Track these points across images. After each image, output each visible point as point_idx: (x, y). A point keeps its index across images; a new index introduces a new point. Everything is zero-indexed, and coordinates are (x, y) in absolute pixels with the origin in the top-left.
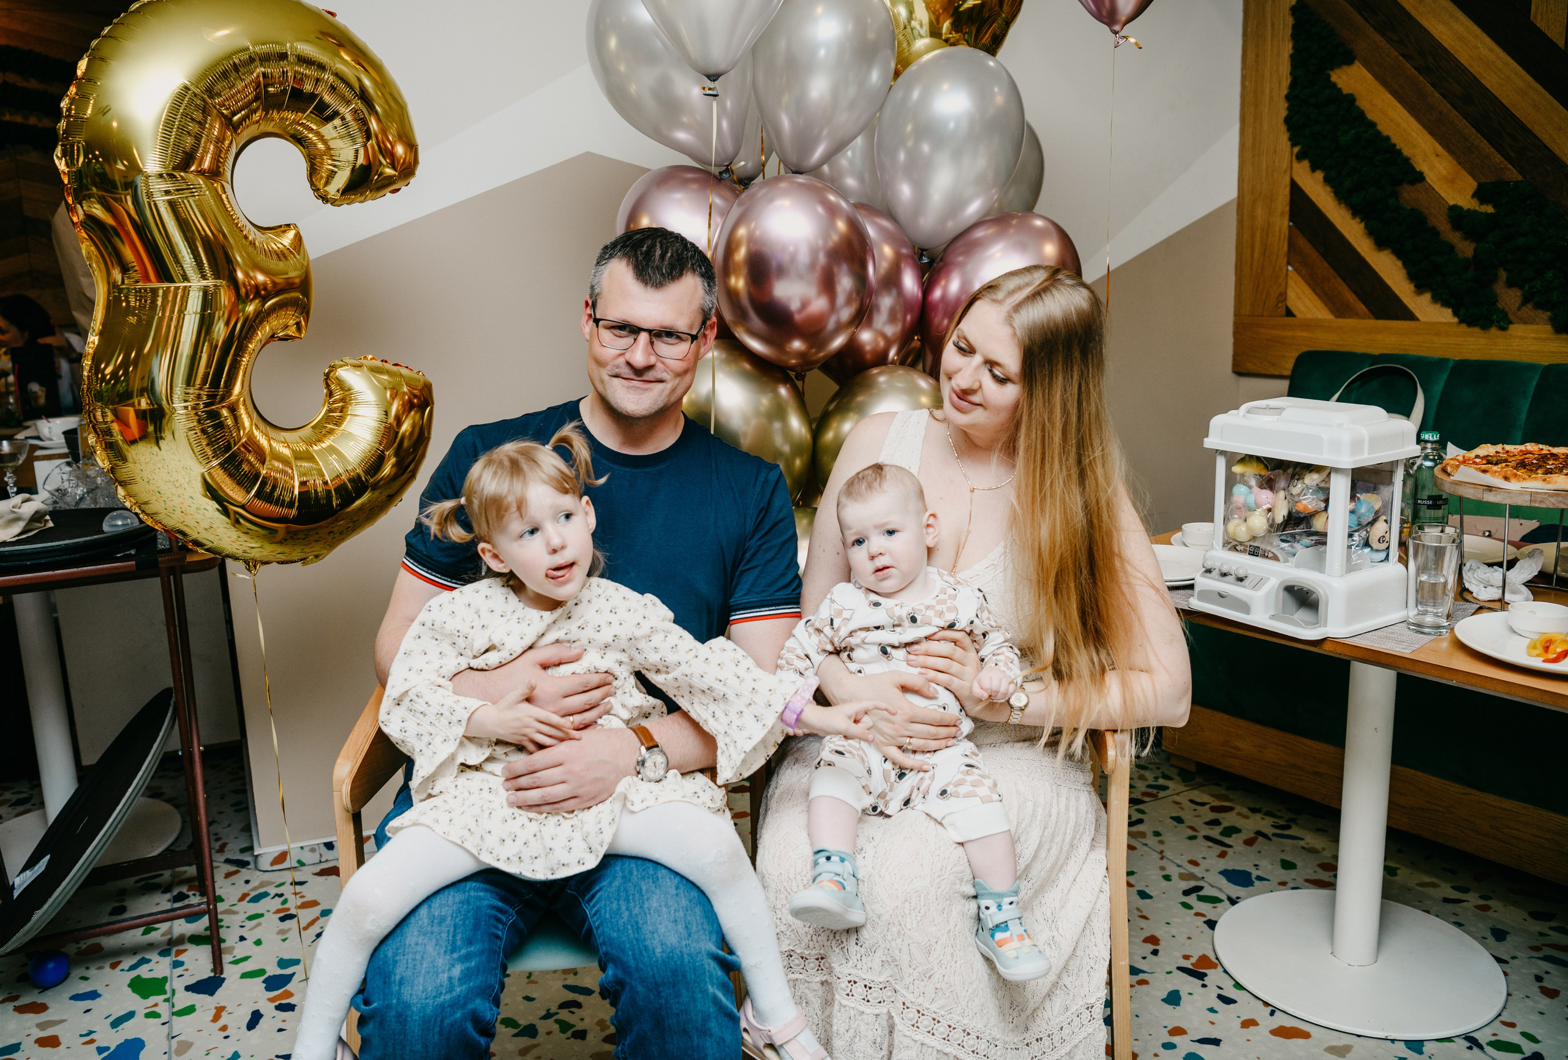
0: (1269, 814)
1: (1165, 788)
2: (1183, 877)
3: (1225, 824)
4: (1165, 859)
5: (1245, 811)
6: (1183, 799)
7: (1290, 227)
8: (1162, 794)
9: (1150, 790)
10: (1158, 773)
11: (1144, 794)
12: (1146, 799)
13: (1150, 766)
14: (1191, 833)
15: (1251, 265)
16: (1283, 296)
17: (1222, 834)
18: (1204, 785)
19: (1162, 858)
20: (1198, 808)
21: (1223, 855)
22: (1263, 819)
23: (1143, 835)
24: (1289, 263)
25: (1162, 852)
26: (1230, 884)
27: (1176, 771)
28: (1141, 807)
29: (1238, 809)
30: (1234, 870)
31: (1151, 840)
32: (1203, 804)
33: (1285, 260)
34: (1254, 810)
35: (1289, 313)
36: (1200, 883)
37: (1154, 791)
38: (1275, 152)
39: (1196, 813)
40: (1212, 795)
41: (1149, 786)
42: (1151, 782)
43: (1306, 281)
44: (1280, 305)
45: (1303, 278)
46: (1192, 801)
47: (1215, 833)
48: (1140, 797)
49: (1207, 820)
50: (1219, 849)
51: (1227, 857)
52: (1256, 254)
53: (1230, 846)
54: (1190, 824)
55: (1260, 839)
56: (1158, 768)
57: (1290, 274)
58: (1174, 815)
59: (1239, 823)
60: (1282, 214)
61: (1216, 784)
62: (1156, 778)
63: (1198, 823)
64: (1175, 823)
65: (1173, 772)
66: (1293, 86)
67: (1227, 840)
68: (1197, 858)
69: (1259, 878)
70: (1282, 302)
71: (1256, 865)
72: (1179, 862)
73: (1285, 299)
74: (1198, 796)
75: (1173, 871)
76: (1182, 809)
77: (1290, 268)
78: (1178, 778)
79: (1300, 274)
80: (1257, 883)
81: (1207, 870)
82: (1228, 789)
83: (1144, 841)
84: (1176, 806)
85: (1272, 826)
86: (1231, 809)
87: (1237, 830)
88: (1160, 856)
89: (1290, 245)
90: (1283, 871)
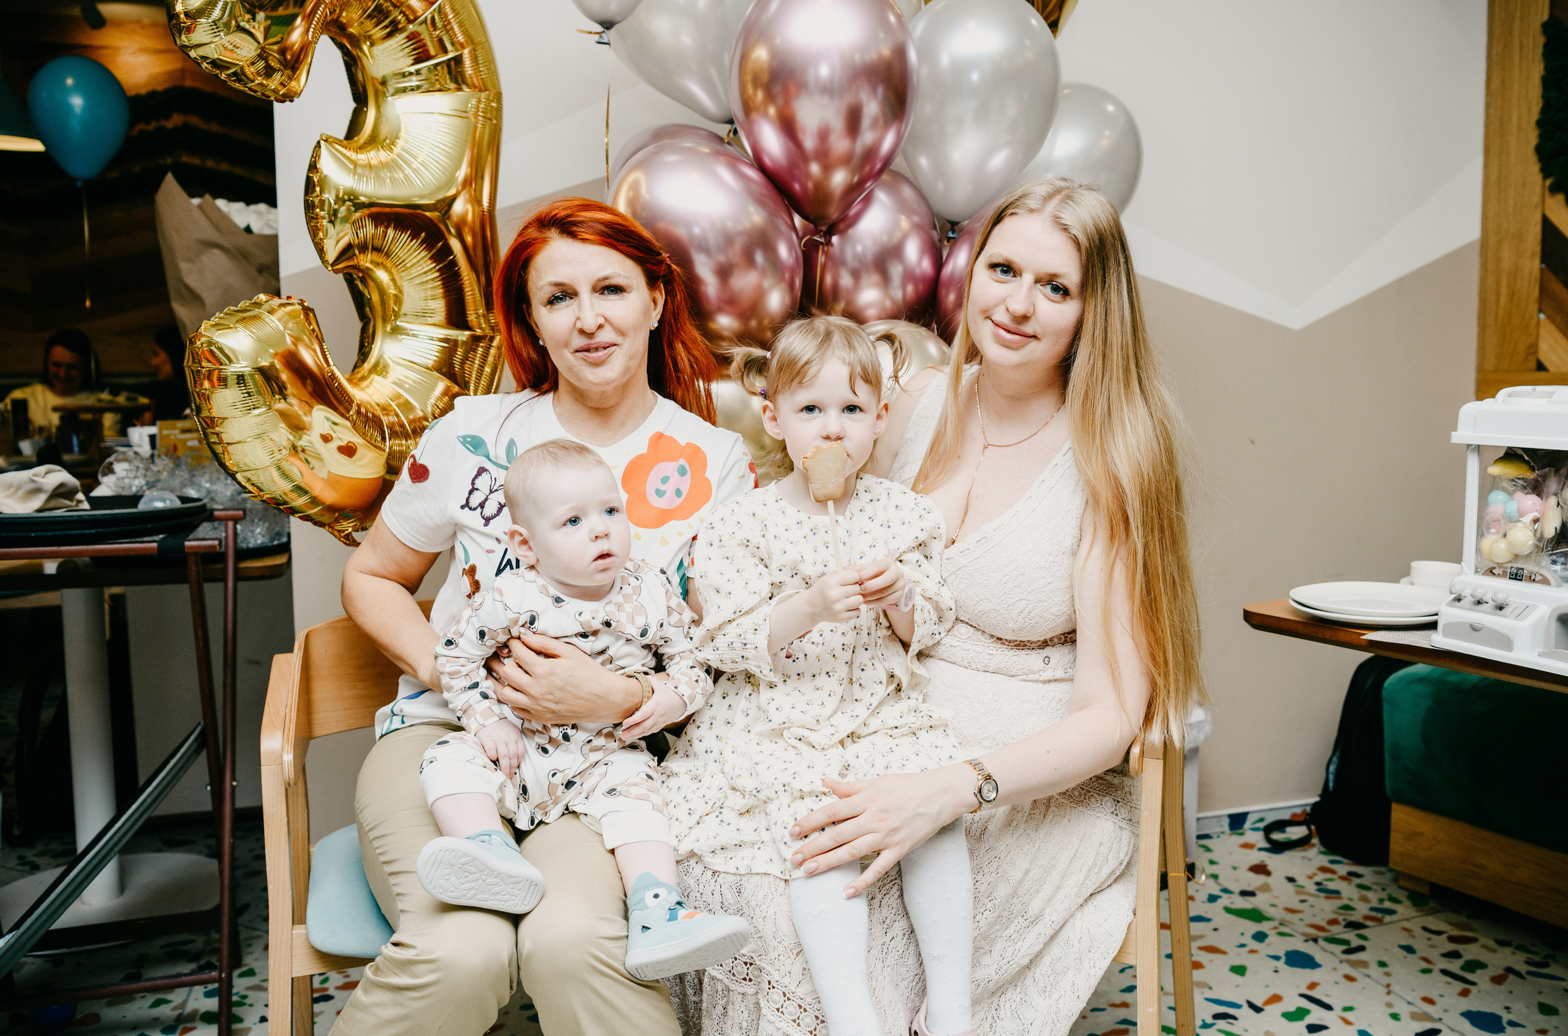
0: (1520, 948)
1: (1391, 912)
2: (1415, 1017)
3: (1467, 957)
4: (1392, 995)
5: (1491, 943)
6: (1415, 926)
7: (1542, 270)
8: (1388, 918)
9: (1373, 914)
10: (1384, 895)
11: (1367, 918)
12: (1368, 923)
13: (1374, 887)
14: (1425, 965)
15: (1497, 313)
16: (1533, 348)
17: (1463, 968)
18: (1438, 912)
19: (1389, 993)
20: (1433, 937)
21: (1465, 993)
22: (1514, 953)
23: (1364, 964)
24: (1540, 311)
25: (1388, 986)
26: (1476, 1030)
27: (1406, 893)
28: (1363, 932)
29: (1483, 940)
30: (1479, 1013)
31: (1375, 971)
32: (1439, 933)
33: (1534, 307)
34: (1502, 943)
35: (1541, 367)
36: (1436, 1026)
37: (1379, 915)
38: (1524, 185)
39: (1430, 943)
40: (1451, 924)
41: (1372, 909)
42: (1375, 904)
43: (1561, 331)
44: (1530, 358)
45: (1557, 326)
46: (1425, 929)
47: (1455, 966)
48: (1361, 920)
49: (1445, 951)
50: (1459, 986)
51: (1471, 996)
52: (1503, 300)
53: (1473, 983)
54: (1424, 955)
55: (1511, 977)
56: (1384, 890)
57: (1542, 323)
58: (1404, 943)
59: (1484, 956)
60: (1533, 255)
61: (1455, 911)
62: (1381, 901)
63: (1434, 955)
64: (1404, 953)
65: (1401, 895)
66: (1544, 111)
67: (1470, 976)
68: (1433, 995)
69: (1512, 1024)
70: (1532, 354)
71: (1507, 1008)
72: (1410, 999)
73: (1536, 352)
74: (1433, 923)
75: (1403, 1009)
76: (1413, 937)
77: (1542, 316)
78: (1408, 903)
79: (1554, 322)
80: (1509, 1029)
81: (1446, 1011)
82: (1469, 917)
83: (1366, 971)
84: (1405, 934)
85: (1527, 963)
86: (1473, 940)
87: (1482, 966)
88: (1386, 990)
89: (1544, 290)
90: (1542, 1017)
